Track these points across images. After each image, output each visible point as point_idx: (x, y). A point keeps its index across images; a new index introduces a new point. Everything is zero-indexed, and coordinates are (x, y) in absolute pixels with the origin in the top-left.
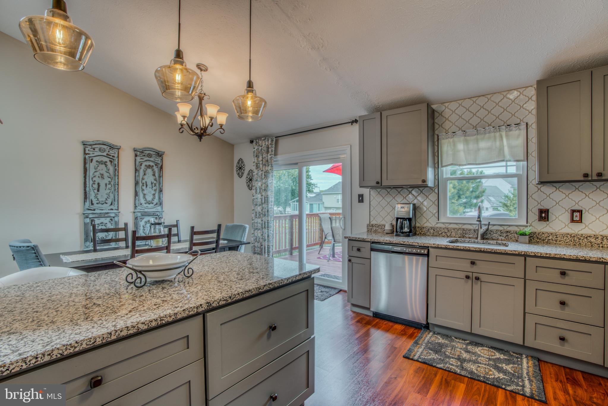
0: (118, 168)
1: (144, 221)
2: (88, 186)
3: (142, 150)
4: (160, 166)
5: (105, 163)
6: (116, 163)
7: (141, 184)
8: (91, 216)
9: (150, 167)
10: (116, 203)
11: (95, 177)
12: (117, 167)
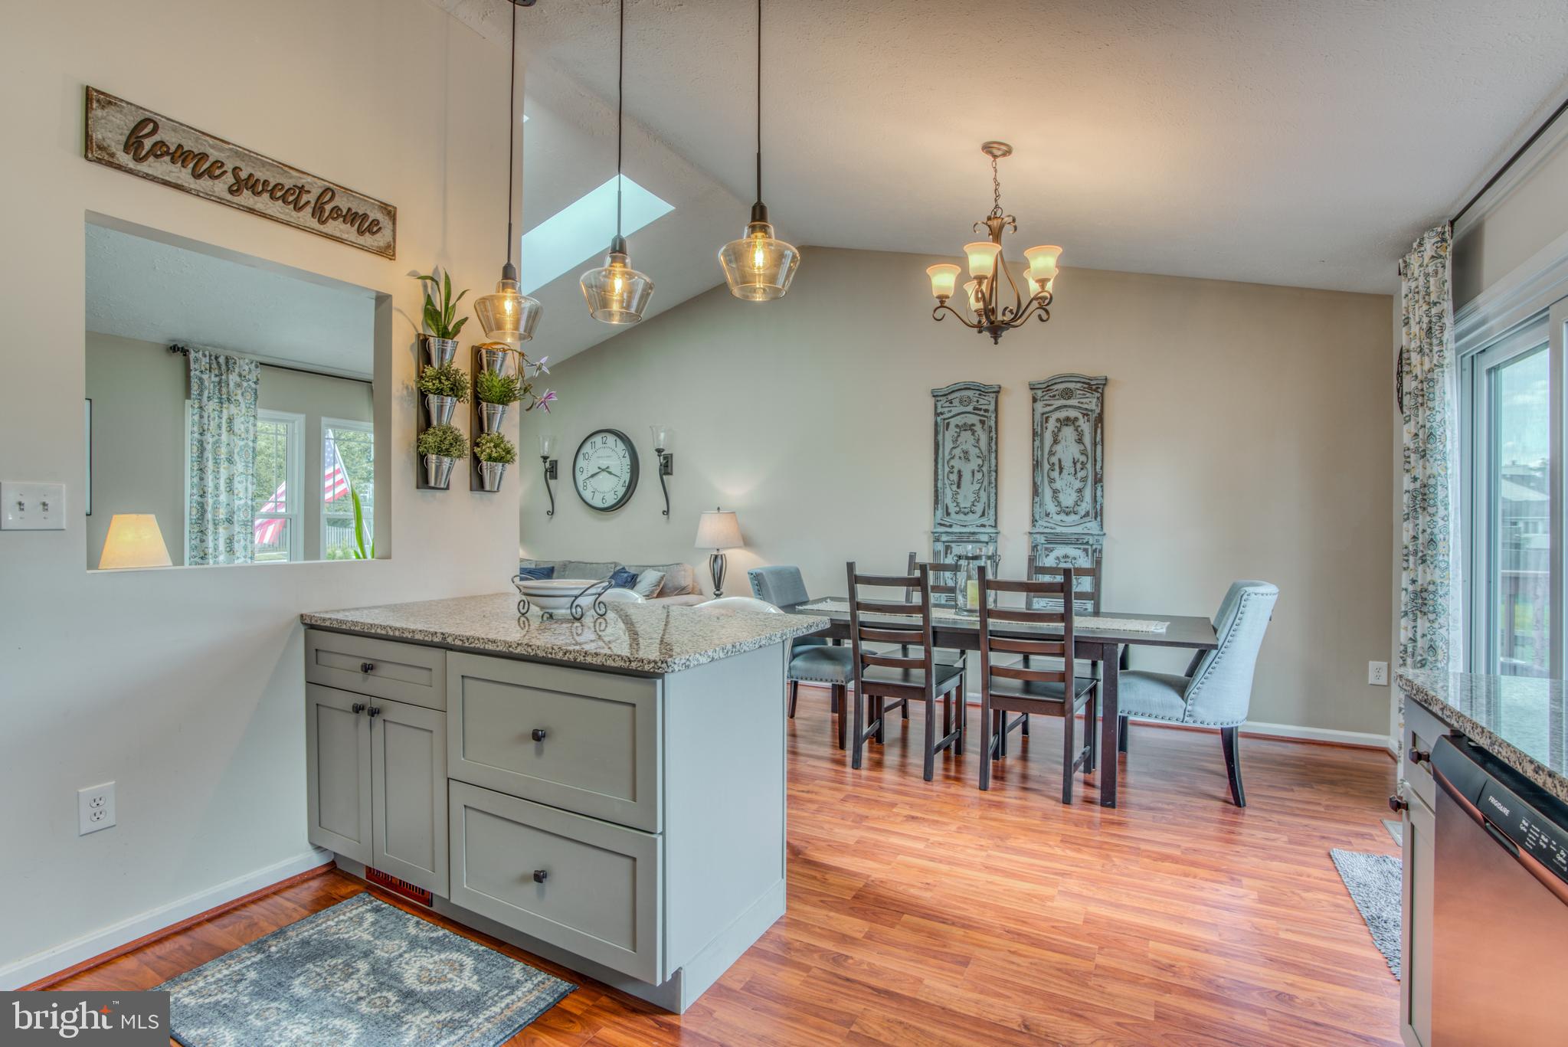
0: (997, 433)
1: (1053, 555)
2: (940, 477)
3: (1045, 385)
4: (1096, 415)
5: (970, 428)
6: (993, 423)
7: (1046, 467)
8: (944, 538)
9: (1069, 423)
10: (992, 512)
11: (953, 458)
12: (993, 434)
